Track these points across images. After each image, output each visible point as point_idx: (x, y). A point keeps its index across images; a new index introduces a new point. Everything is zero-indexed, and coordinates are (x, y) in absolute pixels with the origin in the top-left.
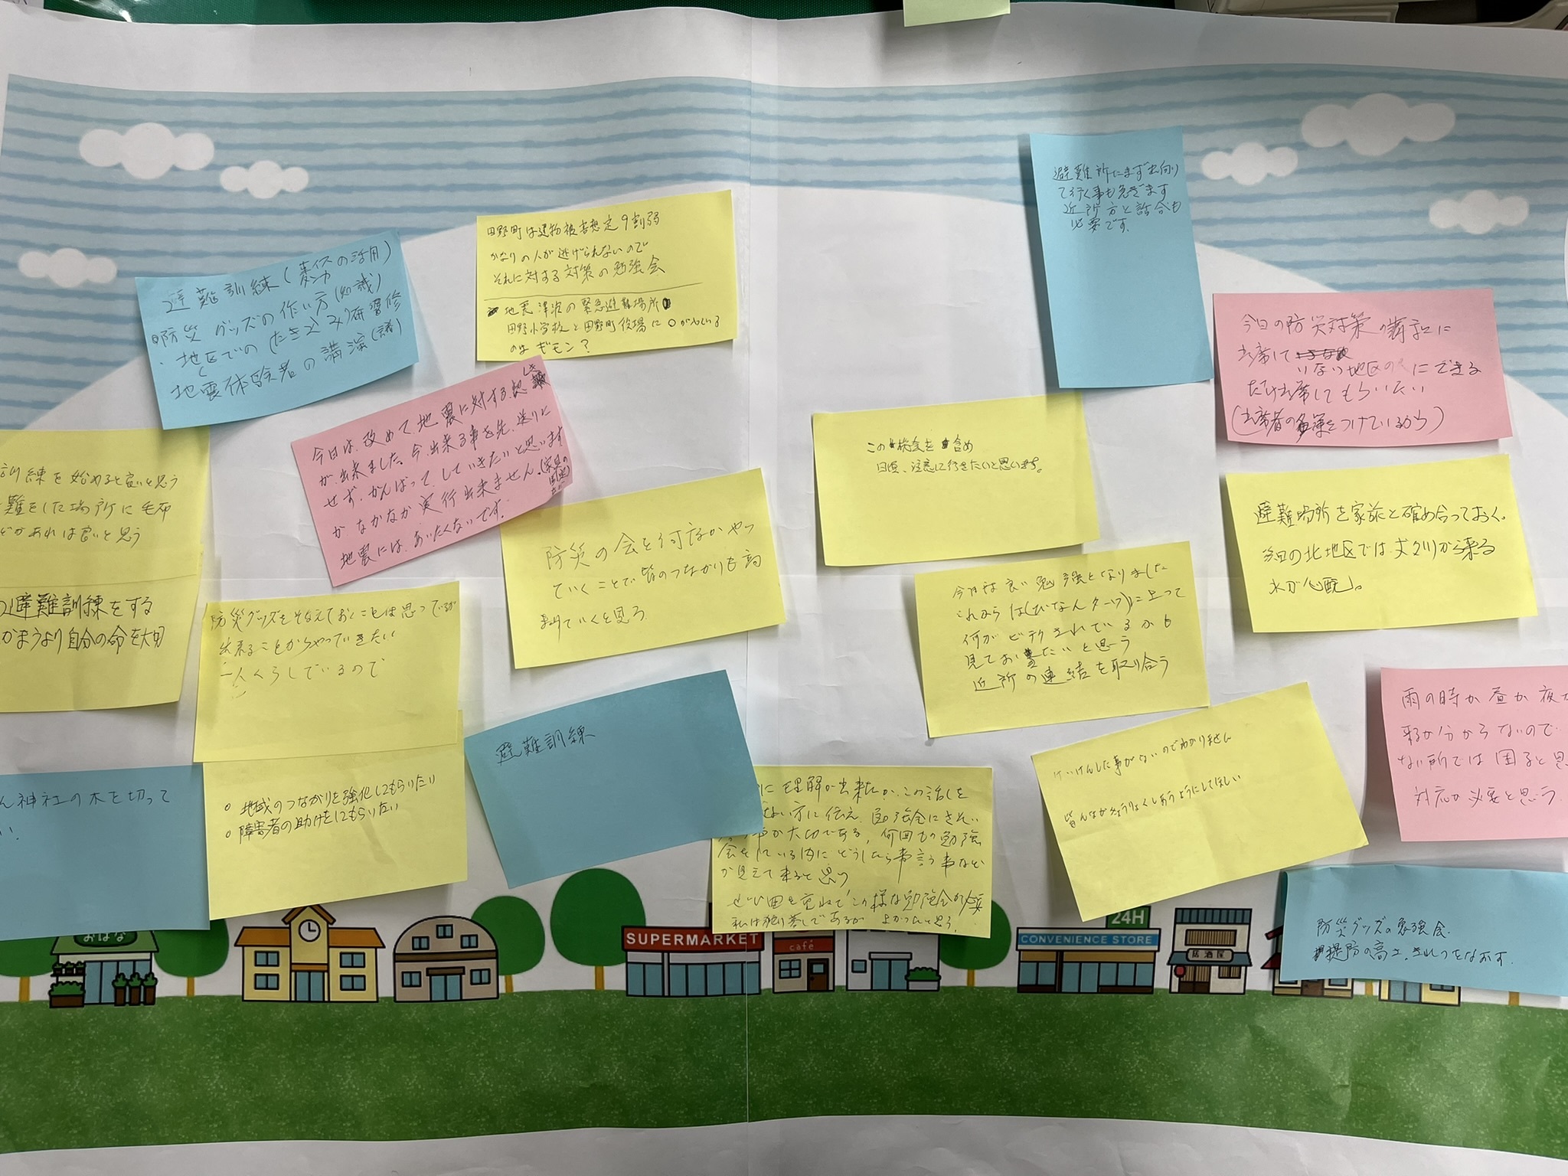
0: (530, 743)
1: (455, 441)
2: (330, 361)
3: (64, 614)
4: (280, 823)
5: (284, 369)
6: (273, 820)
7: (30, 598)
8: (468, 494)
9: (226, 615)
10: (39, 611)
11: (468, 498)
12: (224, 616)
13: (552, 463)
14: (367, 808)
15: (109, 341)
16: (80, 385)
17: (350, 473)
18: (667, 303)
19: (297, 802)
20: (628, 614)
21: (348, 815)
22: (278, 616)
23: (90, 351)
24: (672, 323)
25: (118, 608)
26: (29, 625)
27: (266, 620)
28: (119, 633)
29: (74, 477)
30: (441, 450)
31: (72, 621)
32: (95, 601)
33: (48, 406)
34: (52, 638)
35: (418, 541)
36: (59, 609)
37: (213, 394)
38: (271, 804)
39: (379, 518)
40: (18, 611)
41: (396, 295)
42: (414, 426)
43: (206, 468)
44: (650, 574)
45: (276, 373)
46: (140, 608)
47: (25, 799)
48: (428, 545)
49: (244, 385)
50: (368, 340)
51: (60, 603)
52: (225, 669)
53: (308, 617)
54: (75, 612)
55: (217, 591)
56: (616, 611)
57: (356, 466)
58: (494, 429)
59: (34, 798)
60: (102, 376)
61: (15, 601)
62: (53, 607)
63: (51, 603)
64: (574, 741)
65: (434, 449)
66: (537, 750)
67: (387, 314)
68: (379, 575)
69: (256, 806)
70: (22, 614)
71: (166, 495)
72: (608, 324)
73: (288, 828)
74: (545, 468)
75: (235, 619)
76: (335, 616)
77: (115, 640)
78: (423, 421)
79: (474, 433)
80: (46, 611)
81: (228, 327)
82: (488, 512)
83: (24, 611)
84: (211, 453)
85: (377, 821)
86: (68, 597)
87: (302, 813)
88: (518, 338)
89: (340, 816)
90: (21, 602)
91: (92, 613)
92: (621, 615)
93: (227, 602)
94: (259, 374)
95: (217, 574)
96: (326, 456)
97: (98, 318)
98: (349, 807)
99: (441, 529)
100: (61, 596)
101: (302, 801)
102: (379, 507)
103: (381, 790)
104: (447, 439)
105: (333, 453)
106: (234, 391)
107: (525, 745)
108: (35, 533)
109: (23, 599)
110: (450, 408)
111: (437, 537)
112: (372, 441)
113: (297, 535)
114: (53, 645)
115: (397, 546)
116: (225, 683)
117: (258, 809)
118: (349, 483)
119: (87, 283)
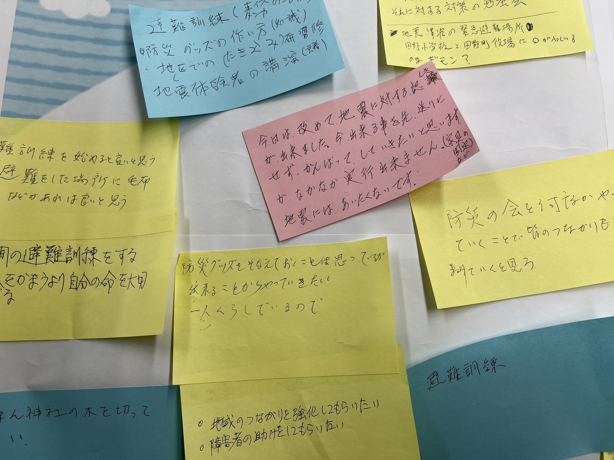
0: (452, 371)
1: (369, 129)
2: (270, 72)
3: (67, 262)
4: (242, 437)
5: (235, 78)
6: (236, 434)
7: (40, 249)
8: (383, 169)
9: (194, 263)
10: (47, 259)
11: (383, 172)
12: (193, 264)
13: (453, 138)
14: (315, 425)
15: (104, 58)
16: (82, 89)
17: (289, 154)
18: (530, 27)
19: (255, 418)
20: (520, 264)
21: (298, 431)
22: (234, 265)
23: (90, 65)
24: (536, 40)
25: (109, 257)
26: (38, 270)
27: (227, 267)
28: (110, 277)
29: (77, 157)
30: (358, 136)
31: (73, 267)
32: (91, 252)
33: (57, 102)
34: (57, 281)
35: (345, 205)
36: (63, 258)
37: (184, 94)
38: (234, 420)
39: (313, 188)
40: (30, 259)
41: (319, 24)
42: (336, 119)
43: (177, 149)
44: (535, 232)
45: (229, 81)
46: (127, 258)
47: (32, 411)
48: (353, 208)
49: (205, 89)
50: (299, 56)
51: (64, 253)
52: (194, 306)
53: (259, 264)
54: (76, 260)
55: (186, 243)
56: (510, 261)
57: (293, 148)
58: (399, 118)
59: (39, 411)
60: (99, 82)
61: (28, 252)
62: (58, 256)
63: (56, 253)
64: (488, 370)
65: (353, 135)
66: (458, 378)
67: (313, 36)
68: (314, 232)
69: (223, 422)
70: (33, 261)
71: (148, 170)
72: (483, 43)
73: (249, 441)
74: (447, 143)
75: (201, 266)
76: (280, 264)
77: (107, 283)
78: (344, 115)
79: (384, 123)
80: (53, 259)
81: (193, 48)
82: (401, 182)
83: (35, 260)
84: (180, 139)
85: (324, 436)
86: (70, 249)
87: (260, 427)
88: (414, 53)
89: (291, 431)
90: (33, 252)
91: (88, 261)
92: (514, 265)
93: (194, 253)
94: (216, 81)
95: (186, 230)
96: (269, 141)
97: (96, 41)
98: (299, 423)
99: (363, 196)
100: (64, 247)
101: (259, 417)
102: (312, 180)
103: (327, 409)
104: (362, 128)
105: (275, 139)
106: (199, 93)
107: (449, 374)
108: (45, 198)
109: (35, 250)
110: (363, 105)
111: (361, 203)
112: (305, 130)
113: (248, 202)
114: (58, 286)
115: (329, 210)
116: (195, 318)
117: (224, 424)
118: (288, 161)
119: (89, 16)
